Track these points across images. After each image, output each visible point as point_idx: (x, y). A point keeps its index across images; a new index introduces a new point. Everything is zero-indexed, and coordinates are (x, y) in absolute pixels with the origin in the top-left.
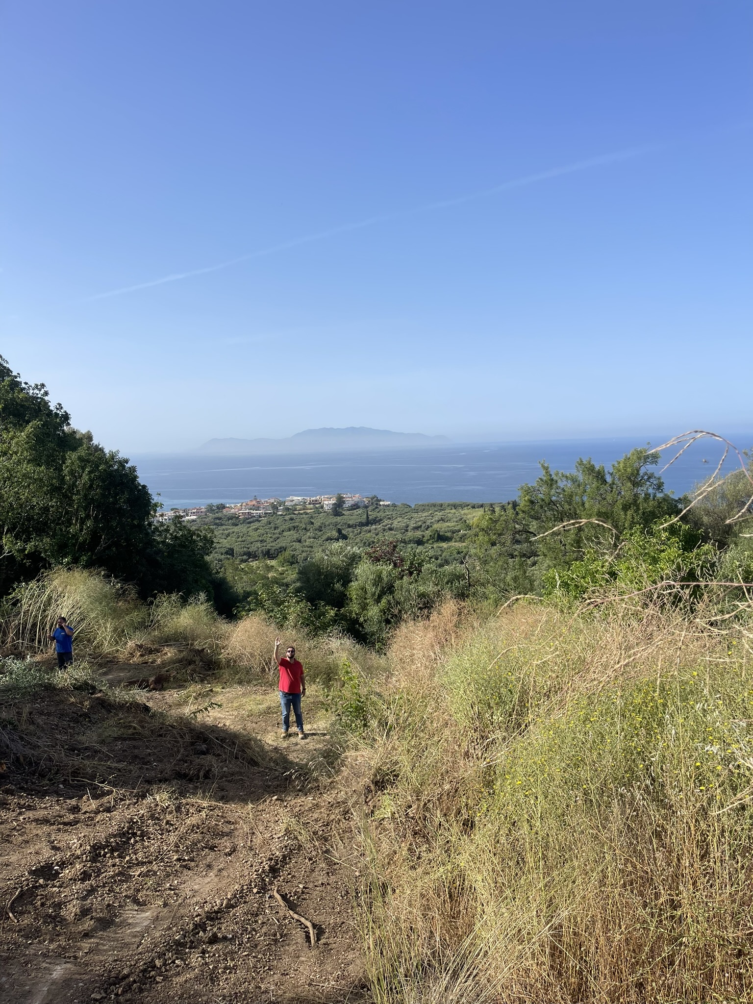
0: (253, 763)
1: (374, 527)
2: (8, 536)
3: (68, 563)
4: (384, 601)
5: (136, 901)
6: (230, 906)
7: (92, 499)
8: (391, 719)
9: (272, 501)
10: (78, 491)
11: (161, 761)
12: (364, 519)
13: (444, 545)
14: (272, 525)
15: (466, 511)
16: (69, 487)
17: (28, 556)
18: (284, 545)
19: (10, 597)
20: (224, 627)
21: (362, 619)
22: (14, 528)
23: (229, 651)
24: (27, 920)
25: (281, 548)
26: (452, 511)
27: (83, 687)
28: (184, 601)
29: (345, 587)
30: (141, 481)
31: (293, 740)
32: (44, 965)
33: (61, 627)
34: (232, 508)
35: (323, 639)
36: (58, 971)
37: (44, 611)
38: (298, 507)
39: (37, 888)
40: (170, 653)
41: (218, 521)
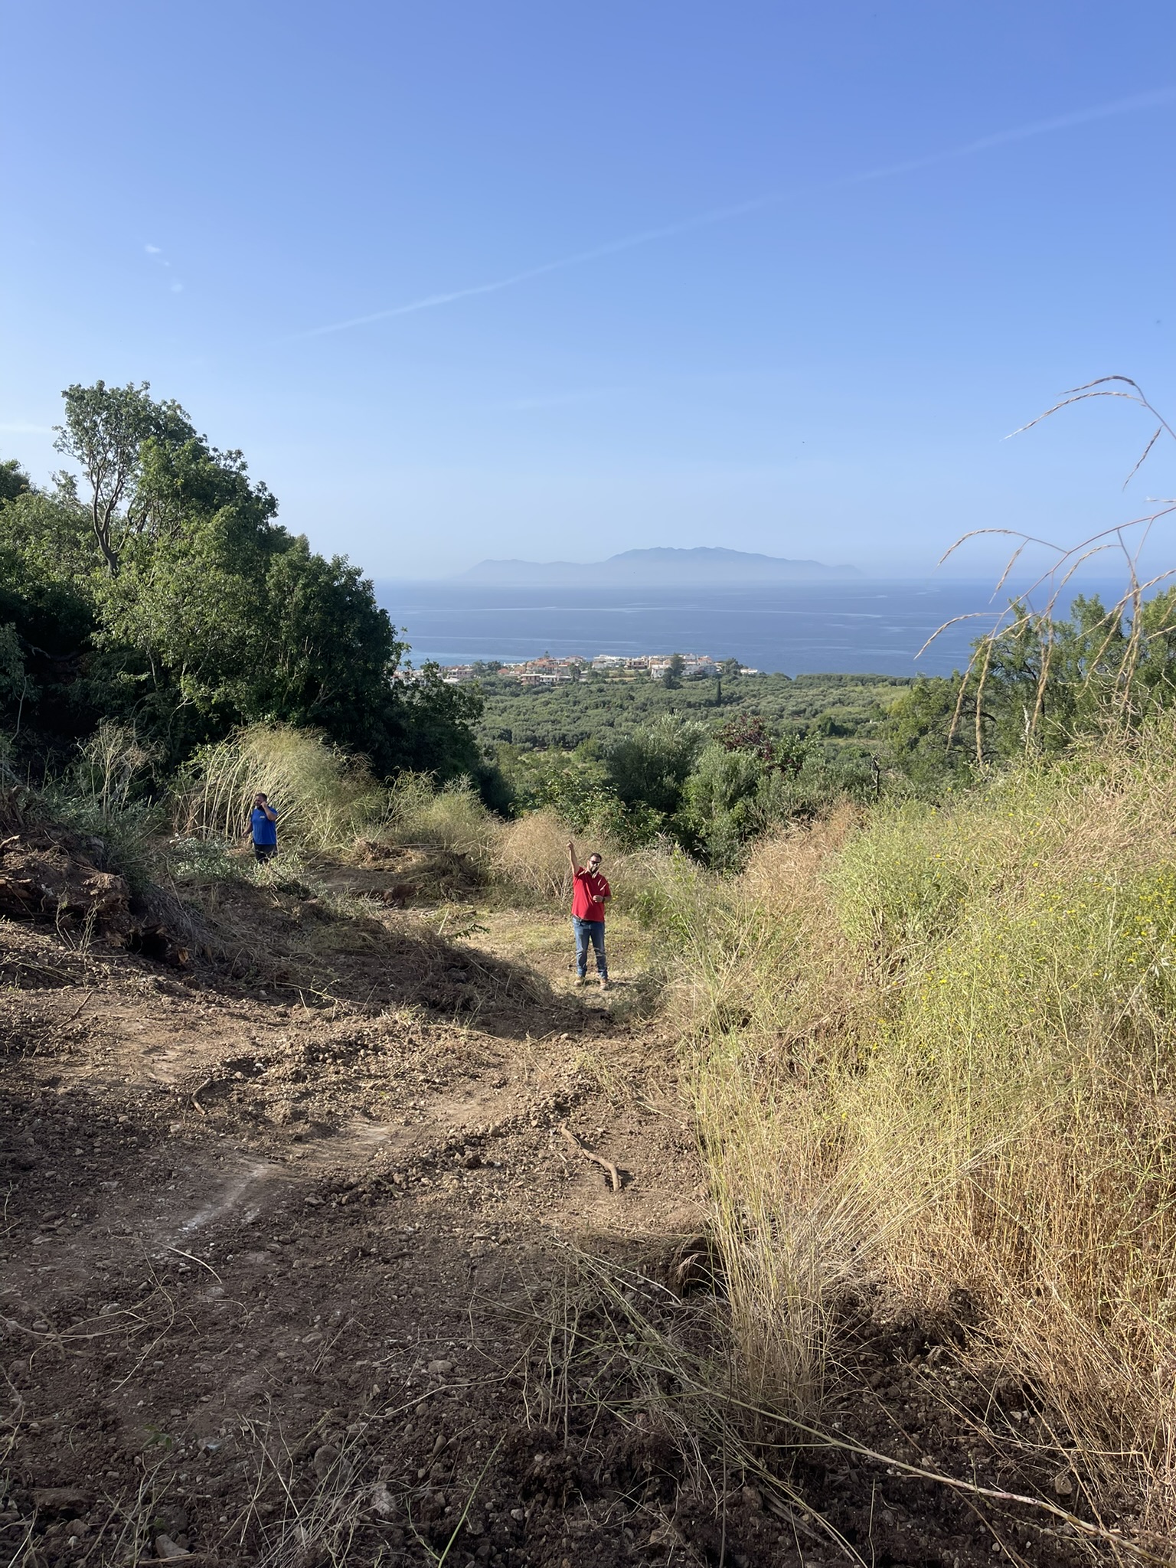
0: (532, 1001)
1: (729, 708)
2: (188, 676)
3: (272, 721)
4: (739, 805)
5: (366, 1114)
6: (497, 1134)
7: (308, 627)
8: (744, 941)
9: (572, 660)
10: (287, 613)
11: (400, 983)
12: (713, 694)
13: (841, 742)
14: (571, 698)
15: (881, 690)
16: (274, 607)
17: (217, 708)
18: (587, 729)
19: (191, 763)
20: (494, 827)
21: (703, 832)
22: (196, 666)
23: (502, 861)
24: (218, 1113)
25: (582, 734)
26: (857, 689)
27: (288, 889)
28: (438, 787)
29: (679, 783)
30: (379, 605)
31: (592, 989)
32: (242, 1160)
33: (260, 808)
34: (511, 669)
35: (641, 853)
36: (261, 1170)
37: (237, 787)
38: (612, 673)
39: (232, 1081)
40: (415, 858)
41: (489, 688)
